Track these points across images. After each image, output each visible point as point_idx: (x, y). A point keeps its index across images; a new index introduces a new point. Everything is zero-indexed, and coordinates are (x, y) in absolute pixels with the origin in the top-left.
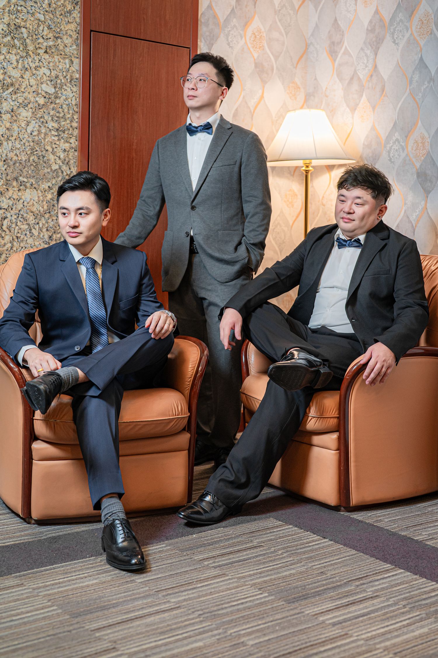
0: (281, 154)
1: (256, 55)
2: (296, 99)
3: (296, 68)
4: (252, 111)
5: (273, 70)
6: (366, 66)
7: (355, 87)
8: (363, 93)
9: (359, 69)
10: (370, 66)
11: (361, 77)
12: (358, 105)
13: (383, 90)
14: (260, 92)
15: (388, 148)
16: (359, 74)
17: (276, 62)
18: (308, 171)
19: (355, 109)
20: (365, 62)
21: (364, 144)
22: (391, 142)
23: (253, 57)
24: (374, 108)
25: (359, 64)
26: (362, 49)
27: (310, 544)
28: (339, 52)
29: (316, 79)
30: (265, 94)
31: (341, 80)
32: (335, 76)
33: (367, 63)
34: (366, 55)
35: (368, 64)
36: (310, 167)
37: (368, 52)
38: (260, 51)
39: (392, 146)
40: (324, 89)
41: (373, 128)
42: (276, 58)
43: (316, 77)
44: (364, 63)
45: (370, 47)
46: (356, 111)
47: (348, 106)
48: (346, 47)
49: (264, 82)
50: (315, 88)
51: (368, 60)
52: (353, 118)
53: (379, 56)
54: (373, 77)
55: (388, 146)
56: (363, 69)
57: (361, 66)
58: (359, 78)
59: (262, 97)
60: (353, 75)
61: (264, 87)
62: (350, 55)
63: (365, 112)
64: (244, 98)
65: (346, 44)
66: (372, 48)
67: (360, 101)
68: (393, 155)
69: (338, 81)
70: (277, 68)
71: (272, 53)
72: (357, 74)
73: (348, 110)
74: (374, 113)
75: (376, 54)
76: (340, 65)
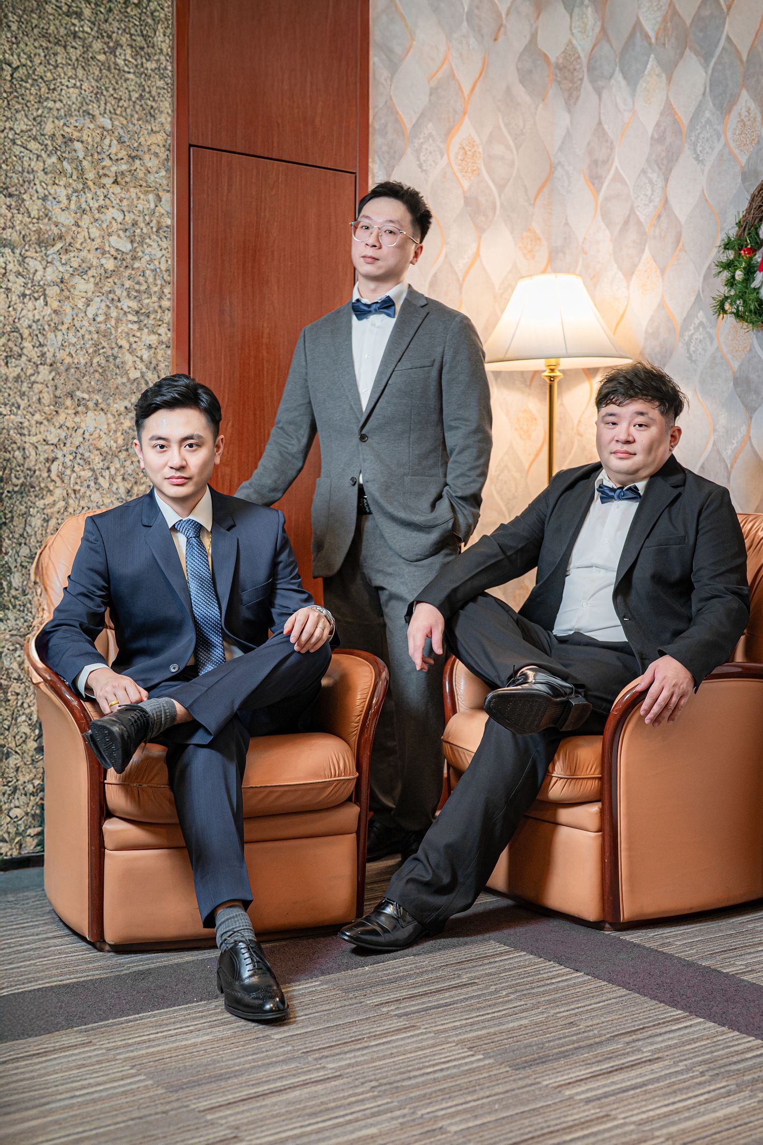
0: (507, 350)
1: (466, 185)
2: (533, 257)
3: (533, 205)
4: (461, 279)
5: (494, 209)
6: (651, 201)
7: (632, 235)
8: (645, 245)
9: (638, 206)
10: (657, 200)
11: (642, 218)
12: (637, 266)
13: (678, 240)
14: (474, 246)
15: (686, 338)
16: (638, 213)
17: (500, 196)
18: (554, 377)
19: (632, 273)
20: (649, 193)
21: (646, 332)
22: (691, 328)
23: (462, 187)
24: (663, 271)
25: (638, 196)
26: (644, 172)
27: (553, 981)
28: (606, 177)
29: (567, 224)
30: (483, 251)
31: (609, 224)
32: (599, 218)
33: (652, 194)
34: (651, 182)
35: (653, 197)
36: (557, 371)
37: (654, 176)
38: (472, 178)
39: (692, 335)
40: (581, 240)
41: (662, 305)
42: (501, 188)
43: (566, 220)
44: (647, 196)
45: (656, 168)
46: (634, 276)
47: (620, 268)
48: (617, 168)
49: (480, 230)
50: (565, 239)
51: (653, 191)
52: (628, 288)
53: (672, 182)
54: (662, 219)
55: (687, 334)
56: (645, 205)
57: (642, 200)
58: (639, 223)
59: (477, 254)
60: (629, 216)
61: (480, 238)
62: (624, 182)
63: (648, 278)
64: (446, 256)
65: (616, 163)
66: (660, 169)
67: (640, 259)
68: (694, 349)
69: (603, 226)
70: (502, 206)
71: (493, 181)
72: (636, 214)
73: (620, 275)
74: (663, 279)
75: (666, 180)
76: (607, 199)
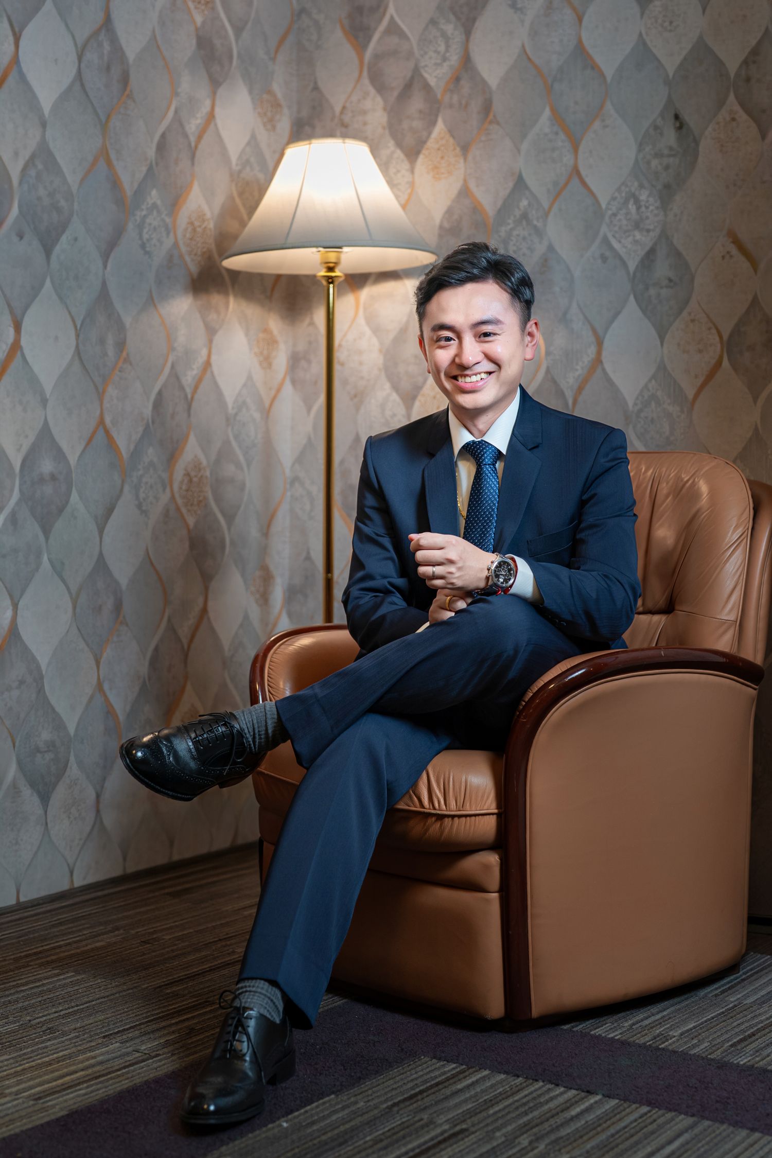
0: (288, 234)
1: (199, 19)
2: (274, 128)
3: (273, 59)
4: (193, 144)
5: (231, 57)
6: (445, 59)
7: (417, 103)
8: (437, 116)
9: (426, 66)
10: (454, 58)
11: (432, 82)
12: (425, 142)
13: (487, 108)
14: (208, 103)
15: (503, 234)
16: (426, 75)
17: (237, 40)
19: (418, 153)
20: (442, 48)
21: (441, 227)
22: (510, 221)
23: (194, 22)
24: (465, 149)
25: (426, 53)
26: (433, 22)
28: (376, 29)
29: (316, 88)
30: (218, 110)
31: (381, 88)
32: (366, 81)
33: (447, 50)
34: (444, 35)
35: (448, 54)
36: (337, 270)
37: (449, 28)
38: (206, 12)
39: (511, 229)
40: (338, 109)
41: (465, 192)
42: (238, 31)
43: (316, 83)
44: (439, 53)
45: (452, 17)
46: (421, 157)
47: (399, 145)
48: (392, 18)
49: (215, 83)
50: (314, 108)
51: (448, 47)
52: (412, 171)
53: (477, 34)
54: (463, 82)
55: (503, 230)
56: (436, 64)
57: (431, 58)
58: (427, 87)
59: (211, 116)
60: (412, 78)
61: (214, 93)
62: (402, 35)
63: (442, 158)
64: (176, 112)
65: (391, 10)
66: (458, 19)
67: (430, 134)
68: (515, 248)
69: (372, 91)
70: (239, 55)
71: (230, 21)
72: (422, 76)
73: (399, 153)
74: (465, 159)
75: (468, 33)
76: (377, 57)
